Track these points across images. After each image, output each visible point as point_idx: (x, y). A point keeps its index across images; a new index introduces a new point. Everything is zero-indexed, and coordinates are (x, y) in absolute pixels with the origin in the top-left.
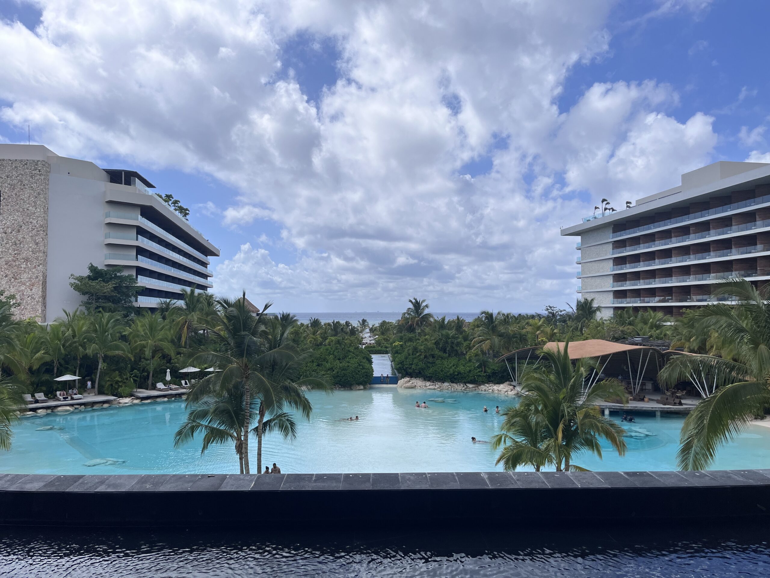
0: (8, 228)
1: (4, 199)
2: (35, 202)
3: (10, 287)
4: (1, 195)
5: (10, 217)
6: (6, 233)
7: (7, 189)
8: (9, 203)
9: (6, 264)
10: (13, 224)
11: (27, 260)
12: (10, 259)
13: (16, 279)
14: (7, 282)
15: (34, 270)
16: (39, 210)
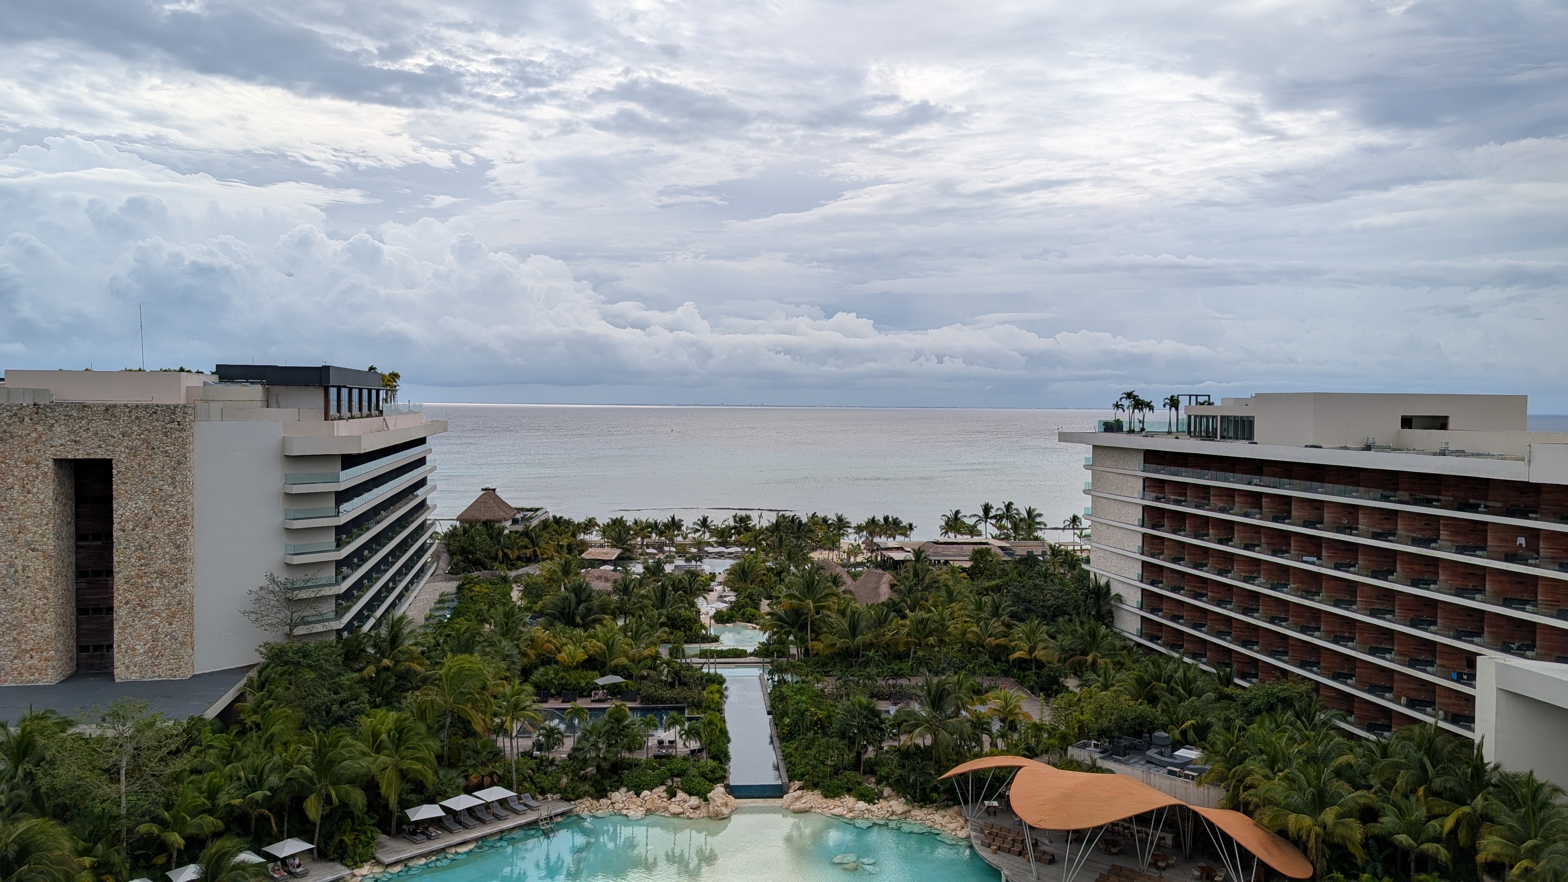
0: (128, 521)
1: (119, 472)
2: (173, 478)
3: (134, 621)
4: (114, 466)
5: (130, 503)
6: (124, 531)
7: (123, 455)
8: (128, 479)
9: (126, 583)
10: (136, 515)
11: (161, 574)
12: (133, 573)
13: (144, 607)
14: (129, 612)
15: (174, 591)
16: (180, 490)
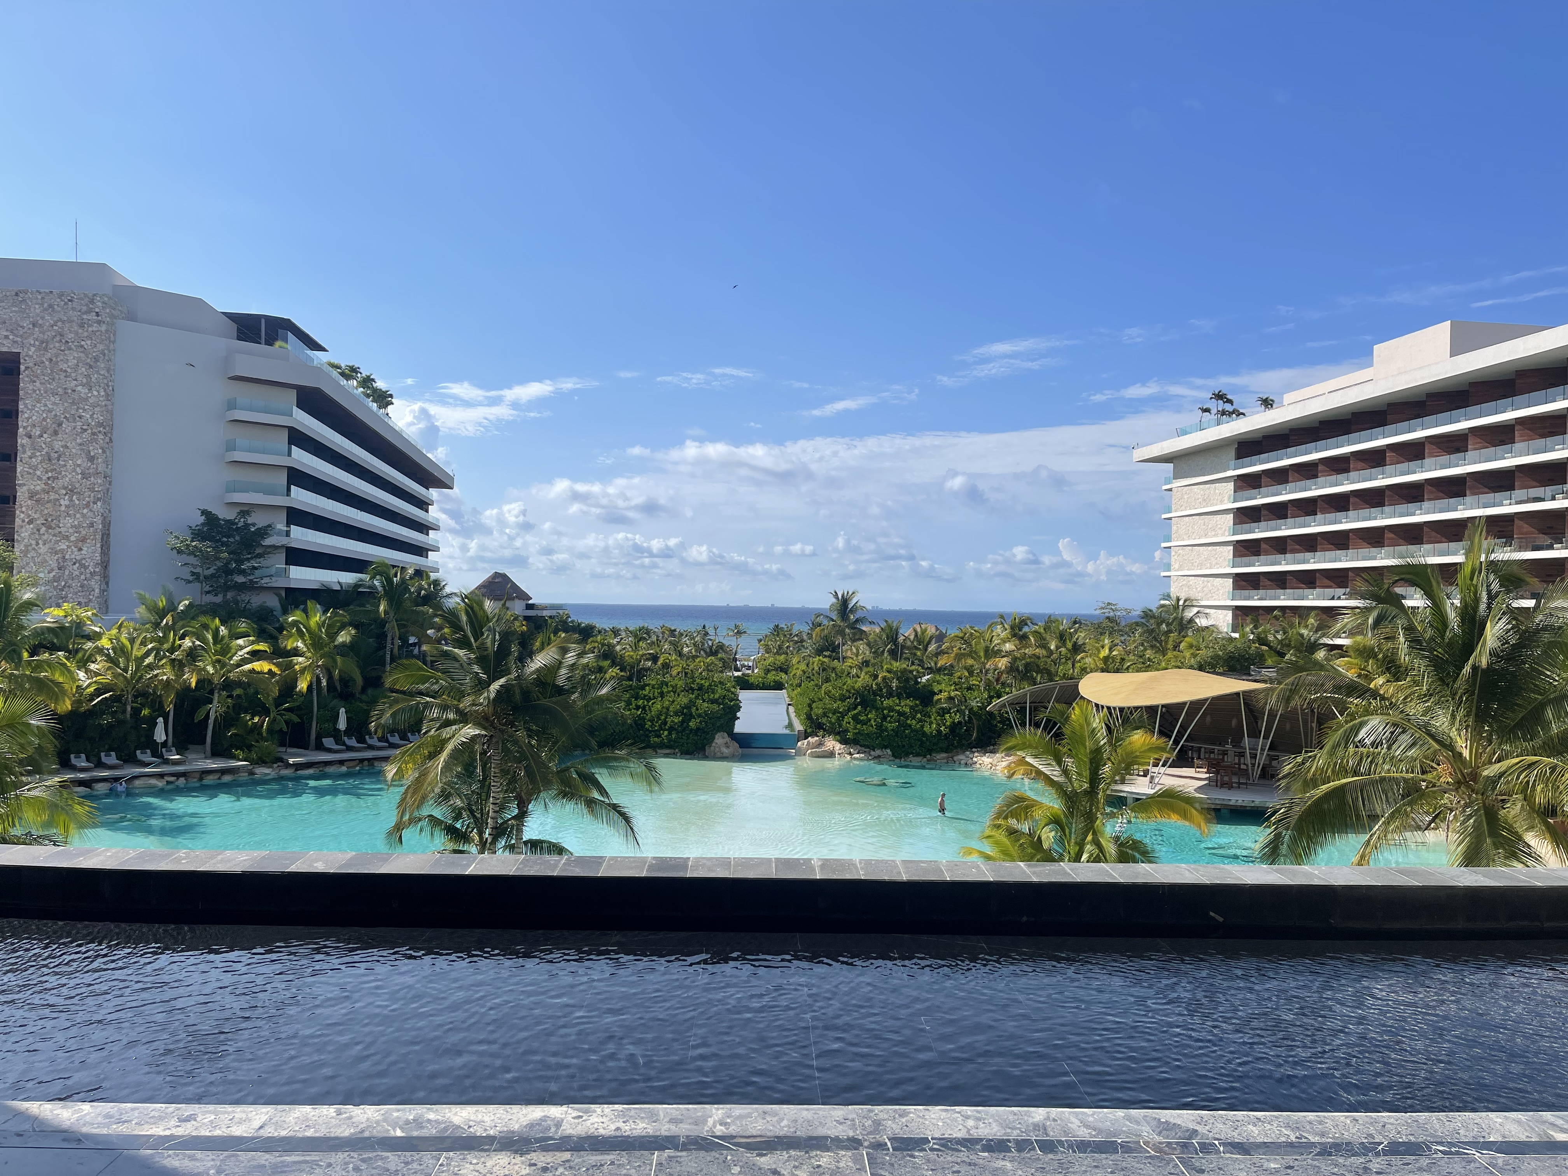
0: (34, 426)
1: (27, 368)
2: (88, 376)
3: (37, 544)
4: (22, 361)
5: (38, 405)
6: (30, 437)
7: (33, 349)
8: (37, 377)
9: (31, 498)
10: (44, 420)
11: (71, 491)
12: (38, 488)
13: (50, 527)
14: (33, 533)
15: (85, 511)
16: (95, 393)
